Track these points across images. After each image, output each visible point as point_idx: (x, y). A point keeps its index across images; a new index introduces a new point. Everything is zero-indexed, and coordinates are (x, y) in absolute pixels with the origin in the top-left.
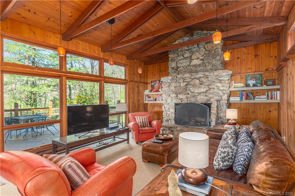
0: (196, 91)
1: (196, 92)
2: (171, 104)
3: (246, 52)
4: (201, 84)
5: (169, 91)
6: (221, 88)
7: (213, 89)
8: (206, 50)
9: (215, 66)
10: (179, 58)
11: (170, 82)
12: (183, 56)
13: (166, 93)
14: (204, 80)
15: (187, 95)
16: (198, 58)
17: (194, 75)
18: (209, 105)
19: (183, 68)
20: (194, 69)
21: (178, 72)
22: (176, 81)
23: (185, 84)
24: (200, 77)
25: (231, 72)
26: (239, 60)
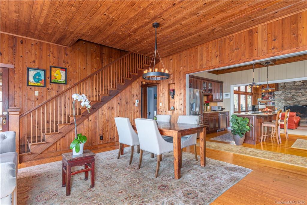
1: (299, 100)
2: (281, 106)
4: (303, 96)
5: (280, 99)
11: (281, 94)
13: (277, 100)
14: (305, 93)
15: (293, 101)
16: (300, 82)
17: (298, 91)
19: (289, 87)
21: (285, 88)
22: (285, 94)
23: (292, 95)
24: (302, 92)
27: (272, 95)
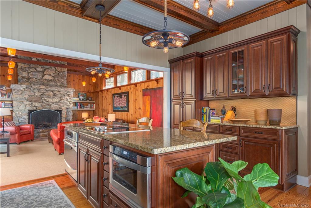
0: (51, 100)
2: (24, 111)
3: (78, 78)
4: (55, 96)
5: (22, 99)
6: (69, 100)
7: (64, 100)
8: (56, 70)
9: (63, 83)
10: (31, 70)
11: (24, 90)
12: (36, 69)
13: (17, 100)
14: (57, 93)
15: (41, 104)
16: (50, 75)
17: (49, 88)
18: (60, 111)
19: (36, 80)
20: (46, 82)
21: (29, 82)
22: (30, 90)
23: (40, 94)
24: (54, 90)
25: (75, 90)
26: (74, 82)
27: (4, 90)
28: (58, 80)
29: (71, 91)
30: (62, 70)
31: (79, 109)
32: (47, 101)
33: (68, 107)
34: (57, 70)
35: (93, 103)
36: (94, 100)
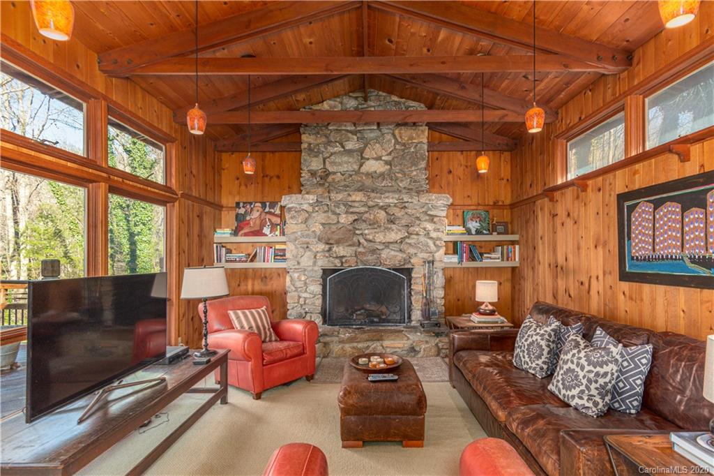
0: (380, 237)
1: (378, 240)
2: (313, 270)
3: (463, 162)
4: (393, 222)
5: (308, 236)
6: (434, 235)
8: (397, 142)
9: (415, 181)
10: (331, 149)
11: (310, 209)
12: (343, 147)
13: (296, 239)
15: (354, 248)
16: (379, 158)
17: (375, 198)
18: (408, 272)
19: (343, 178)
20: (368, 182)
21: (327, 184)
22: (326, 208)
23: (351, 218)
24: (389, 205)
25: (451, 200)
26: (451, 176)
27: (276, 215)
28: (402, 171)
29: (440, 202)
30: (411, 138)
31: (466, 264)
32: (370, 241)
33: (431, 259)
34: (400, 140)
35: (513, 243)
36: (512, 233)
